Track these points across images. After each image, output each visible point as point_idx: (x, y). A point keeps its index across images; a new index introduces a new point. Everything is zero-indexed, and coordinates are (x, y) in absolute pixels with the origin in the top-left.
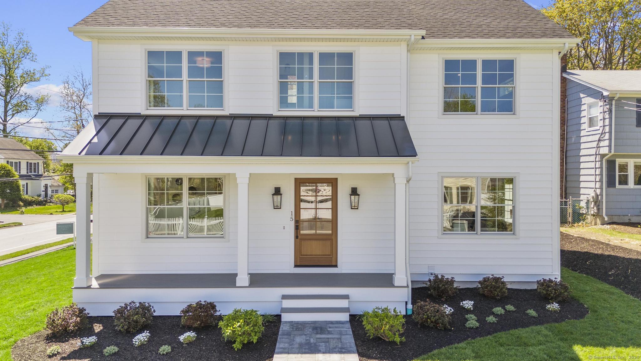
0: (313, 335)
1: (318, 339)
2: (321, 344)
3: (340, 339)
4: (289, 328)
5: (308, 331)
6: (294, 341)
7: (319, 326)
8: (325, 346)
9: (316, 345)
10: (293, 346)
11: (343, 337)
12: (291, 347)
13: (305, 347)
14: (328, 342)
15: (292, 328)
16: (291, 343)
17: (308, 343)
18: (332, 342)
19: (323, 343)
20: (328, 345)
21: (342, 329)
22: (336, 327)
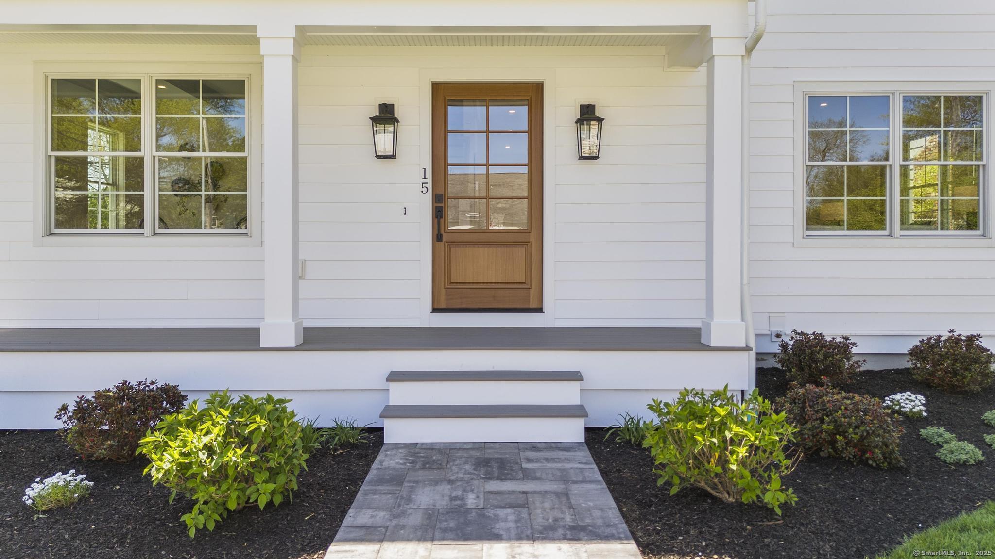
0: (476, 482)
1: (492, 496)
2: (502, 512)
3: (566, 495)
4: (401, 461)
5: (460, 470)
6: (409, 500)
7: (496, 456)
8: (516, 521)
9: (484, 516)
10: (403, 521)
11: (575, 489)
12: (394, 522)
13: (444, 525)
14: (525, 505)
15: (413, 462)
16: (398, 511)
17: (458, 510)
18: (538, 504)
19: (510, 510)
20: (525, 515)
21: (567, 466)
22: (548, 460)
